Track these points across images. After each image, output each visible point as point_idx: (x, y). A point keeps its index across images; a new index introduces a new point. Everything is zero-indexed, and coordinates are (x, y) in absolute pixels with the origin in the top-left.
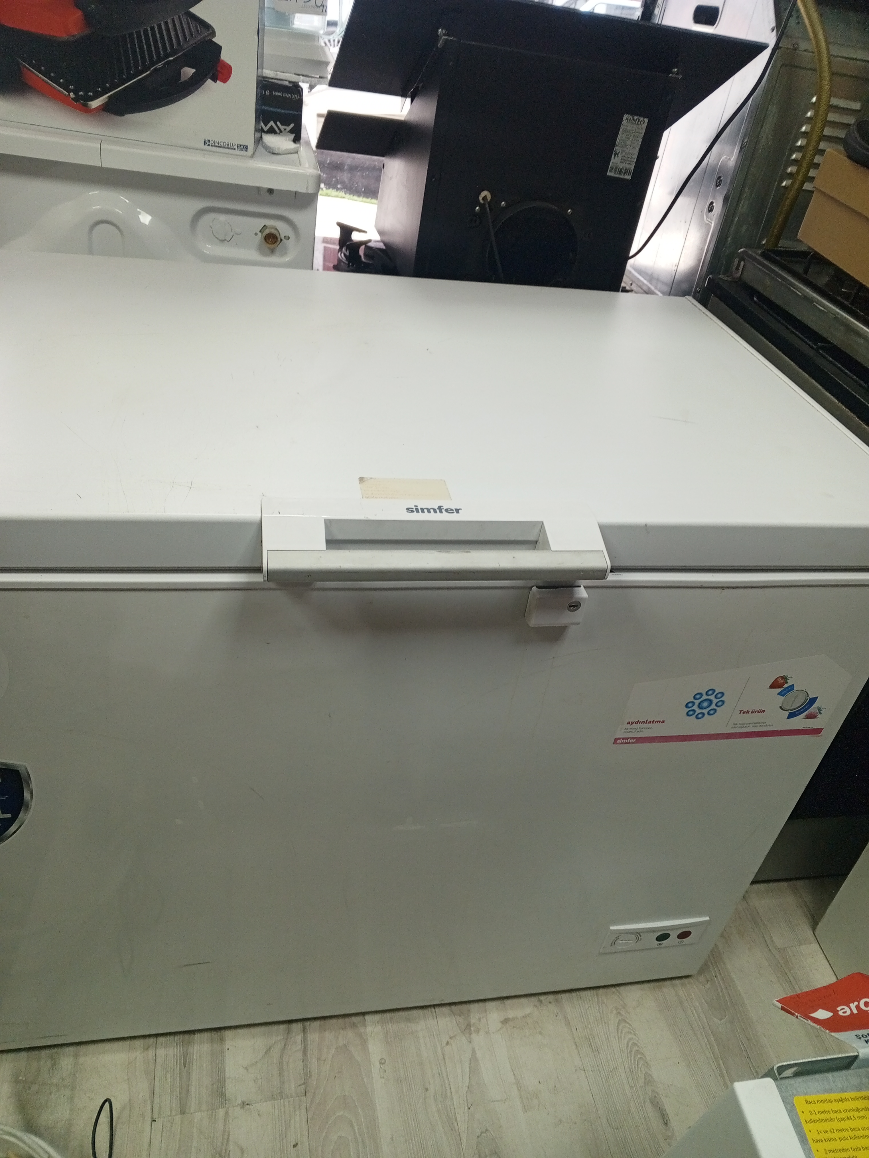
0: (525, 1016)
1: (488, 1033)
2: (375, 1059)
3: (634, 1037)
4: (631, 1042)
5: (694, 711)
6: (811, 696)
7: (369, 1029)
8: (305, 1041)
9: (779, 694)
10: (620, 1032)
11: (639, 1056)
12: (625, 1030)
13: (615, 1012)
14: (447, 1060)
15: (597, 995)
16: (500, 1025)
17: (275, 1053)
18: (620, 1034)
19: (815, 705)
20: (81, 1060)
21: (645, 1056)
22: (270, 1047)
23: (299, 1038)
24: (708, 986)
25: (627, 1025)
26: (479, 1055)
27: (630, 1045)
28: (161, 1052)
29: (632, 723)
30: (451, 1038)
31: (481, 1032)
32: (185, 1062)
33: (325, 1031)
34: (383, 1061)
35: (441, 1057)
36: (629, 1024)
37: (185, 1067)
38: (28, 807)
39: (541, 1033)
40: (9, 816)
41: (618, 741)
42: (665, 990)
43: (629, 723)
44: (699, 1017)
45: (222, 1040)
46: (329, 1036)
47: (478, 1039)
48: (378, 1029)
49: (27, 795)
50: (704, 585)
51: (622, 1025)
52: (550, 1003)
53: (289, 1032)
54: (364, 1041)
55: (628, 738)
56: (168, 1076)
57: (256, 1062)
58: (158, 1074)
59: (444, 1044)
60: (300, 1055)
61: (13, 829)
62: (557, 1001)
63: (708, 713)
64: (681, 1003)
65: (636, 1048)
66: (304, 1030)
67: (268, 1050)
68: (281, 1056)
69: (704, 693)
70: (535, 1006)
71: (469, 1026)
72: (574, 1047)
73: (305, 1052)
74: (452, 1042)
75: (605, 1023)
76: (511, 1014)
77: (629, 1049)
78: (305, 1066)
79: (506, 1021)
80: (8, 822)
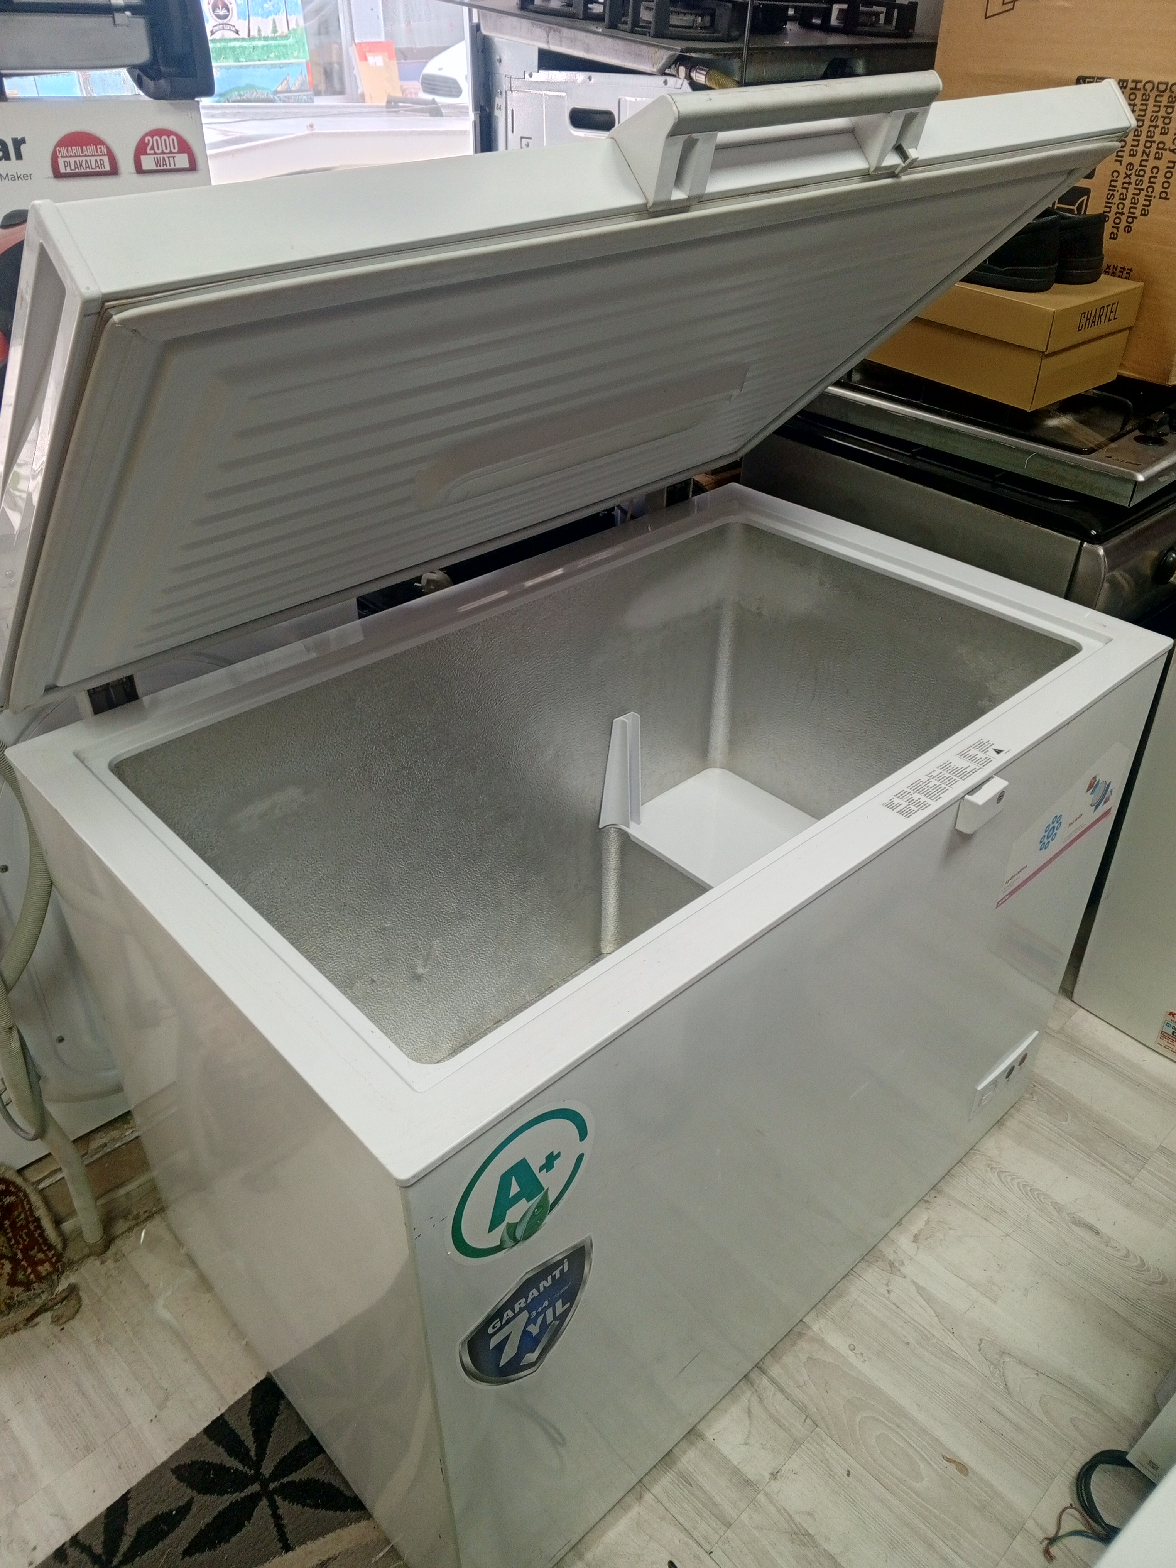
0: (927, 1223)
1: (911, 1259)
2: (844, 1350)
3: (1020, 1180)
4: (1021, 1185)
5: (1045, 843)
6: (1108, 782)
7: (816, 1328)
8: (772, 1380)
9: (1091, 794)
10: (1006, 1183)
11: (1036, 1193)
12: (1009, 1179)
13: (989, 1169)
14: (901, 1306)
15: (965, 1165)
16: (914, 1244)
17: (757, 1410)
18: (1007, 1186)
19: (1109, 789)
21: (1039, 1190)
22: (749, 1410)
23: (765, 1381)
24: (1035, 1098)
25: (1006, 1174)
26: (921, 1284)
27: (1022, 1188)
28: (657, 1489)
29: (1009, 881)
30: (887, 1285)
31: (905, 1262)
32: (686, 1480)
33: (781, 1358)
34: (852, 1347)
35: (894, 1307)
36: (1006, 1172)
37: (691, 1485)
38: (585, 1282)
39: (950, 1229)
41: (999, 904)
42: (1008, 1124)
43: (1007, 882)
44: (1050, 1129)
45: (701, 1436)
46: (788, 1359)
47: (908, 1269)
48: (822, 1321)
49: (586, 1269)
51: (1003, 1177)
52: (936, 1197)
53: (752, 1384)
54: (822, 1342)
55: (1005, 897)
56: (685, 1505)
57: (750, 1432)
58: (673, 1510)
59: (887, 1295)
60: (780, 1396)
61: (568, 1318)
62: (940, 1192)
63: (1052, 840)
64: (1029, 1127)
65: (1029, 1189)
66: (763, 1372)
67: (749, 1413)
68: (765, 1408)
69: (1051, 823)
70: (927, 1208)
71: (892, 1264)
72: (984, 1221)
73: (782, 1390)
74: (891, 1288)
75: (989, 1184)
76: (915, 1229)
77: (1024, 1193)
78: (793, 1402)
79: (916, 1238)
80: (565, 1313)
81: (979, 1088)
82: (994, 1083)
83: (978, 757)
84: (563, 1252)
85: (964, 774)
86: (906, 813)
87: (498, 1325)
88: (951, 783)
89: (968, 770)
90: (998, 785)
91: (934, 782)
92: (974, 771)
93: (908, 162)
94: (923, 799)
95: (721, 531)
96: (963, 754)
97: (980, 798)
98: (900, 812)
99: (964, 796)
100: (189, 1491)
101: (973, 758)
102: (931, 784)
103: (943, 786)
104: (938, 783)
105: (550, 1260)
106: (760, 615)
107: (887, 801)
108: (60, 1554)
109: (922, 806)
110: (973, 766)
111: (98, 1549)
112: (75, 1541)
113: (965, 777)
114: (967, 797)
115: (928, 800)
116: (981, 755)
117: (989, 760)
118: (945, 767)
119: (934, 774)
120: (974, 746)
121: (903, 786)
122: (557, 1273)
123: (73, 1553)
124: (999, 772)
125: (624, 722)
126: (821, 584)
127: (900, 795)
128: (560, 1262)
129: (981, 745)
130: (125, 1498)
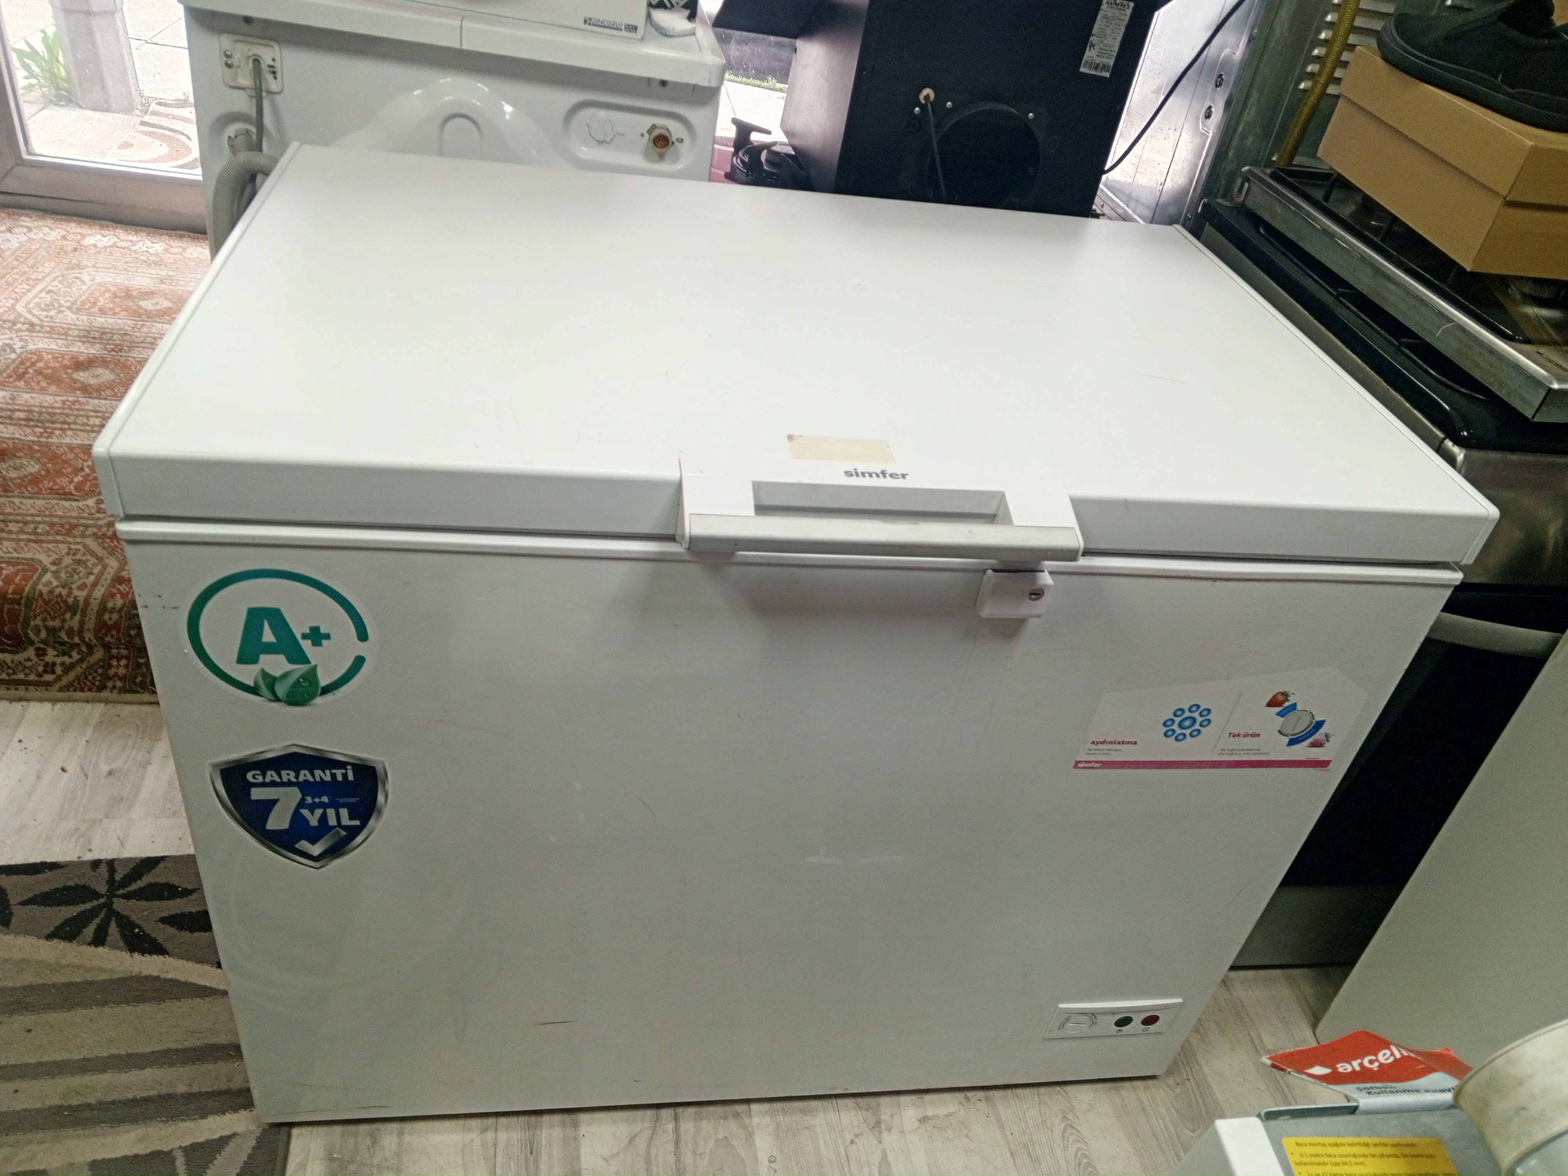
0: (949, 1115)
1: (902, 1132)
2: (763, 1156)
3: (1084, 1147)
4: (1081, 1152)
5: (1174, 731)
6: (1318, 718)
7: (755, 1120)
8: (677, 1130)
9: (1278, 714)
10: (1066, 1139)
11: (1090, 1169)
12: (1072, 1138)
13: (1060, 1116)
14: (852, 1162)
15: (1038, 1094)
16: (917, 1124)
17: (641, 1144)
18: (1066, 1142)
19: (1323, 730)
20: (407, 1139)
21: (1096, 1170)
22: (635, 1136)
23: (670, 1127)
24: (1178, 1090)
25: (1076, 1132)
26: (890, 1158)
27: (1079, 1155)
28: (502, 1135)
29: (1098, 743)
30: (856, 1136)
31: (893, 1131)
32: (532, 1148)
33: (701, 1119)
34: (773, 1159)
35: (844, 1158)
36: (1078, 1131)
37: (531, 1153)
38: (380, 812)
39: (967, 1136)
40: (357, 823)
41: (1080, 765)
42: (1123, 1093)
43: (1093, 743)
44: (1166, 1128)
45: (576, 1125)
46: (706, 1126)
47: (890, 1139)
48: (767, 1119)
49: (380, 798)
50: (1192, 575)
51: (1069, 1132)
52: (980, 1100)
53: (658, 1118)
54: (749, 1135)
55: (1090, 762)
56: (512, 1163)
57: (618, 1153)
58: (499, 1159)
59: (848, 1143)
60: (671, 1147)
61: (359, 839)
62: (987, 1099)
63: (1191, 735)
64: (1144, 1110)
65: (1086, 1160)
66: (676, 1118)
67: (632, 1140)
68: (649, 1147)
69: (1186, 708)
70: (961, 1103)
71: (879, 1122)
72: (1009, 1155)
73: (677, 1144)
74: (857, 1140)
75: (1047, 1128)
76: (931, 1112)
77: (1077, 1161)
78: (678, 1161)
79: (924, 1120)
80: (354, 832)
81: (1061, 1006)
82: (1093, 1015)
84: (345, 755)
87: (260, 779)
105: (325, 751)
108: (96, 864)
111: (118, 877)
112: (111, 863)
122: (339, 775)
123: (103, 869)
128: (342, 765)
130: (162, 858)
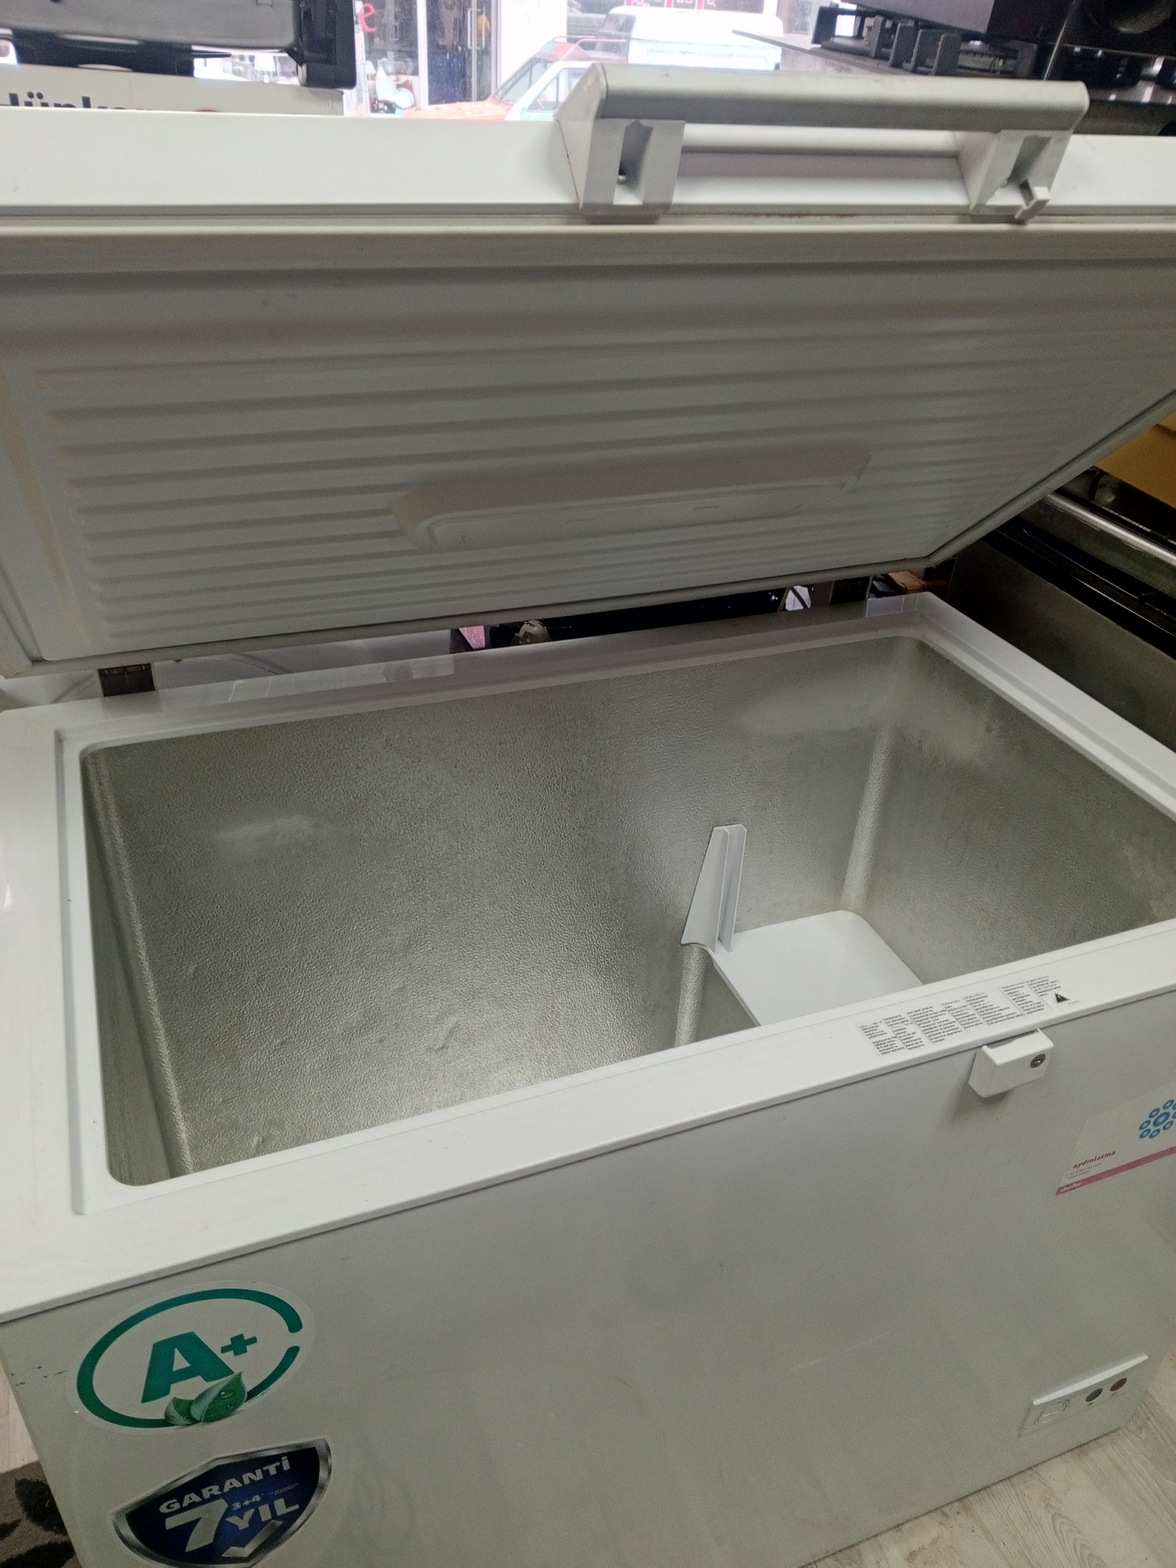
0: (934, 1542)
3: (1080, 1536)
4: (1078, 1543)
5: (1149, 1130)
10: (1059, 1532)
11: (1095, 1562)
12: (1065, 1528)
13: (1043, 1505)
15: (1013, 1486)
16: (906, 1564)
18: (1060, 1536)
21: (1102, 1561)
24: (1141, 1433)
25: (1065, 1521)
27: (1078, 1548)
29: (1079, 1166)
36: (1065, 1517)
39: (962, 1563)
40: (297, 1507)
41: (1062, 1191)
42: (1092, 1455)
43: (1076, 1166)
44: (1149, 1485)
50: (1171, 990)
51: (1058, 1522)
52: (958, 1513)
55: (1072, 1184)
62: (966, 1509)
63: (1164, 1128)
64: (1119, 1469)
65: (1087, 1552)
69: (1161, 1106)
70: (941, 1523)
75: (1036, 1524)
76: (914, 1544)
77: (1079, 1555)
79: (912, 1556)
80: (293, 1516)
81: (1036, 1402)
82: (1066, 1401)
83: (1028, 999)
84: (279, 1448)
85: (993, 1017)
86: (883, 1047)
87: (177, 1506)
88: (969, 1023)
89: (1003, 1013)
90: (1040, 1043)
91: (948, 1016)
92: (1009, 1017)
93: (1032, 203)
94: (919, 1034)
95: (890, 644)
96: (1010, 991)
97: (1001, 1055)
98: (877, 1044)
99: (981, 1047)
100: (20, 1511)
101: (1019, 1000)
102: (941, 1019)
103: (957, 1025)
104: (952, 1019)
105: (254, 1452)
106: (920, 749)
107: (868, 1023)
109: (910, 1043)
110: (1013, 1009)
113: (993, 1021)
114: (985, 1048)
115: (925, 1039)
116: (1034, 998)
117: (1040, 1007)
118: (973, 1000)
119: (954, 1006)
120: (1031, 983)
121: (902, 1011)
122: (272, 1469)
124: (1047, 1027)
125: (726, 833)
126: (989, 730)
127: (891, 1021)
128: (276, 1458)
129: (1041, 985)
